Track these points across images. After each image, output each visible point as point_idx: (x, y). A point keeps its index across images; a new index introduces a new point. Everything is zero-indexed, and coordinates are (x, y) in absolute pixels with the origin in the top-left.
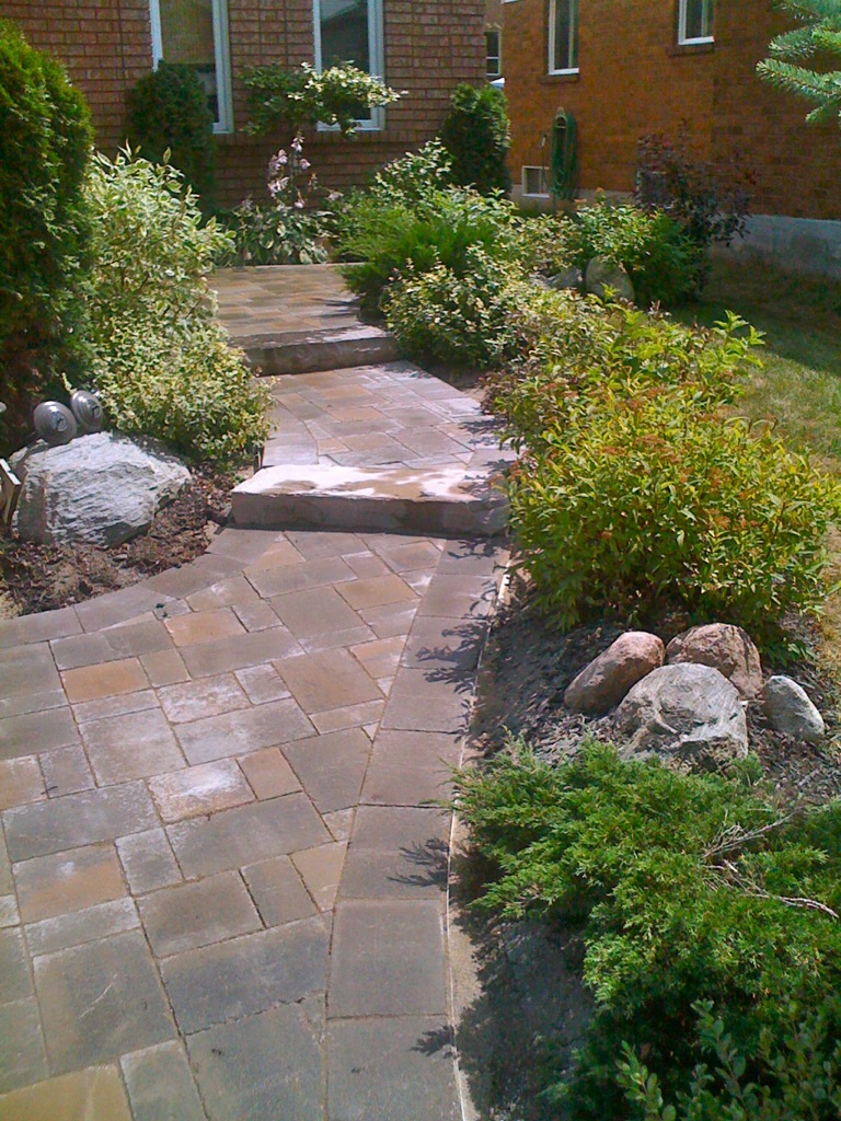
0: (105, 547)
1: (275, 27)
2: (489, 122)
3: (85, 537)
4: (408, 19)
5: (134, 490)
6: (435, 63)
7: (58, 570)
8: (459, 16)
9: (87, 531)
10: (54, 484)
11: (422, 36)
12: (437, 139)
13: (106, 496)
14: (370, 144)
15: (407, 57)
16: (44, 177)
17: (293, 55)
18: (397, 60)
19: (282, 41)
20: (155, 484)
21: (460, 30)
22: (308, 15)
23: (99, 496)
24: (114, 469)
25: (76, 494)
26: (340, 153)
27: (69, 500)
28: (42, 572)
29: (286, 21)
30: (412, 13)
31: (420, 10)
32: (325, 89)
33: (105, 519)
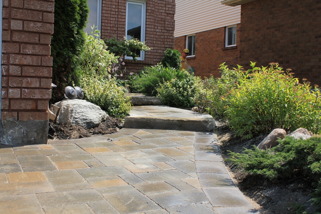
0: (86, 128)
1: (115, 29)
2: (176, 59)
3: (80, 124)
4: (153, 30)
5: (95, 113)
6: (160, 43)
7: (72, 132)
8: (167, 30)
9: (81, 122)
10: (72, 107)
11: (156, 35)
12: (161, 63)
13: (87, 113)
14: (140, 64)
15: (152, 40)
16: (75, 20)
17: (119, 37)
18: (149, 41)
19: (116, 32)
20: (101, 113)
21: (167, 34)
22: (124, 26)
23: (85, 113)
24: (89, 106)
25: (78, 111)
26: (131, 66)
27: (76, 112)
28: (67, 132)
29: (118, 27)
30: (154, 28)
31: (156, 28)
32: (130, 45)
33: (86, 119)
